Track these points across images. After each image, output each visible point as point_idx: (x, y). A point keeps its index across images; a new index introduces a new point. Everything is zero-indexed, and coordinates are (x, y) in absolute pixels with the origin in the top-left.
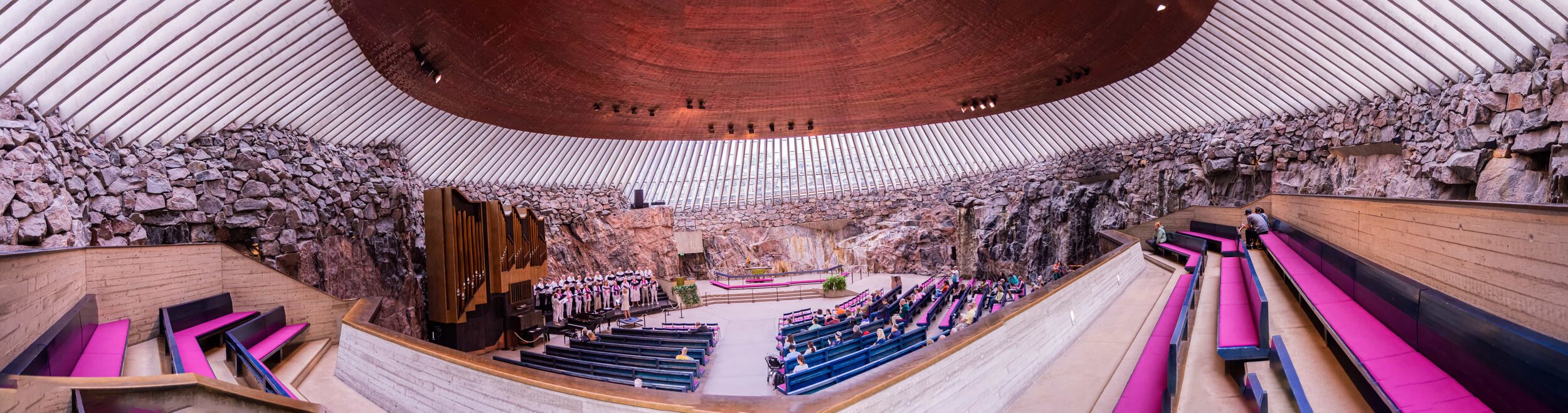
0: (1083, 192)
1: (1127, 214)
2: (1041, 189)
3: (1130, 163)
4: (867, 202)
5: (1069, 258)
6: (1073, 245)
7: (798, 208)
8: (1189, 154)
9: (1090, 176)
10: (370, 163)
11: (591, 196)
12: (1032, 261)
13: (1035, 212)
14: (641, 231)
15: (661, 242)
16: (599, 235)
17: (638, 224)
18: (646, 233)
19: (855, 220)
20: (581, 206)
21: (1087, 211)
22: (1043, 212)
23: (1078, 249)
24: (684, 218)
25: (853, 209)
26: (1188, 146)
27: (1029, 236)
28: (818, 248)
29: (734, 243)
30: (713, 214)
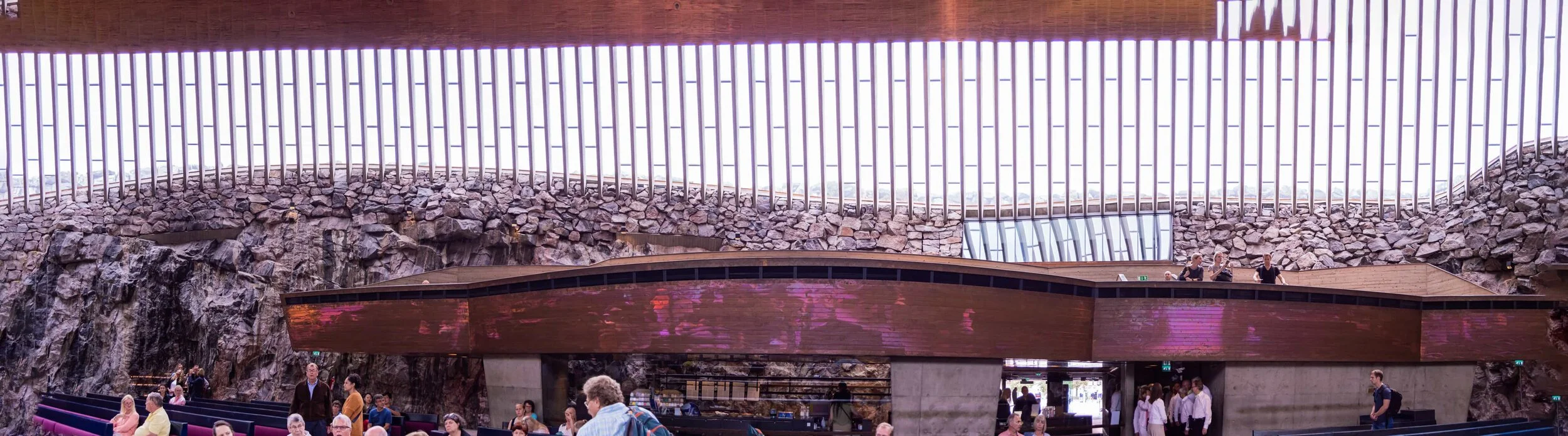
0: (165, 256)
1: (262, 290)
2: (83, 245)
3: (261, 216)
5: (131, 363)
6: (140, 342)
8: (385, 211)
9: (179, 230)
12: (56, 369)
13: (69, 284)
21: (170, 287)
22: (84, 285)
23: (147, 350)
26: (383, 200)
27: (54, 325)
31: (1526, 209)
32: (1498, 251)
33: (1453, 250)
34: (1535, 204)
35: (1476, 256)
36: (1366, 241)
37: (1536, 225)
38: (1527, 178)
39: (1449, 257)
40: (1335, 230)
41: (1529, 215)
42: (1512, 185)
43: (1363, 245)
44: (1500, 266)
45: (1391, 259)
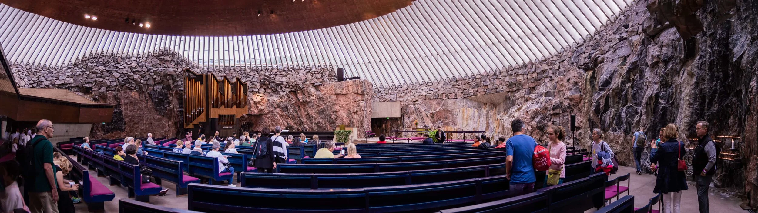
4: (518, 75)
7: (468, 83)
10: (153, 63)
11: (309, 74)
14: (341, 96)
15: (353, 104)
16: (312, 98)
17: (338, 91)
18: (344, 98)
19: (509, 94)
20: (301, 80)
24: (390, 92)
25: (507, 83)
28: (481, 119)
29: (417, 111)
30: (409, 89)
31: (96, 73)
32: (86, 85)
33: (69, 84)
34: (99, 72)
35: (78, 86)
36: (38, 77)
37: (100, 79)
38: (96, 63)
39: (67, 86)
40: (28, 72)
41: (97, 75)
42: (91, 64)
43: (37, 79)
44: (86, 91)
45: (46, 85)
